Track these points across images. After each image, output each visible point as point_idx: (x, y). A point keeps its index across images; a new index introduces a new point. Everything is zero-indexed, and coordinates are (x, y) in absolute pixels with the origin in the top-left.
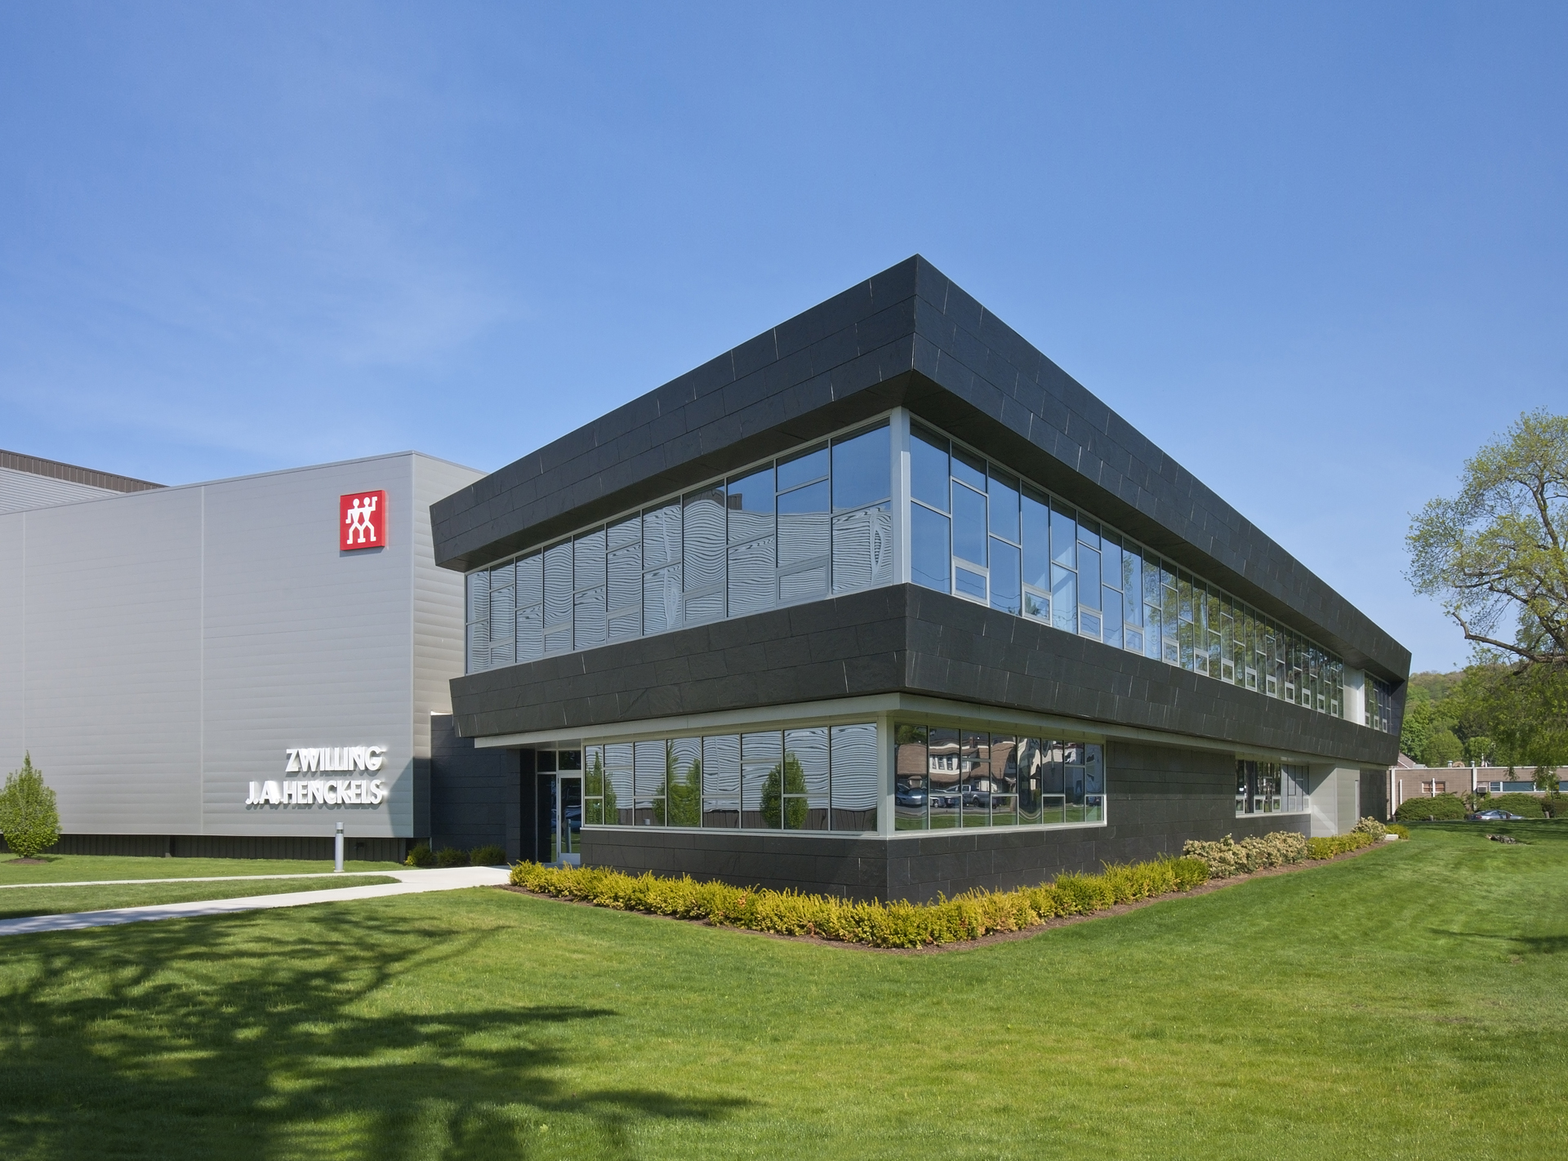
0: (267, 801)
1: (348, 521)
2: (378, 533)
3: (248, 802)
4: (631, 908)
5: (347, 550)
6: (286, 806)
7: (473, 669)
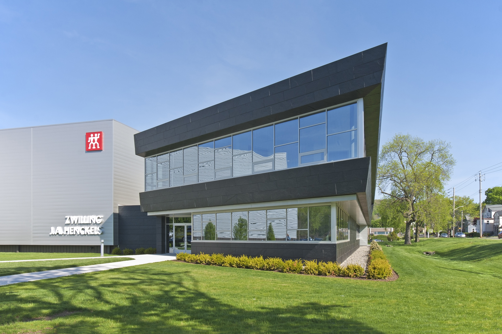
0: (58, 233)
1: (89, 141)
2: (101, 145)
3: (51, 234)
4: (240, 267)
5: (88, 151)
6: (65, 235)
7: (149, 189)
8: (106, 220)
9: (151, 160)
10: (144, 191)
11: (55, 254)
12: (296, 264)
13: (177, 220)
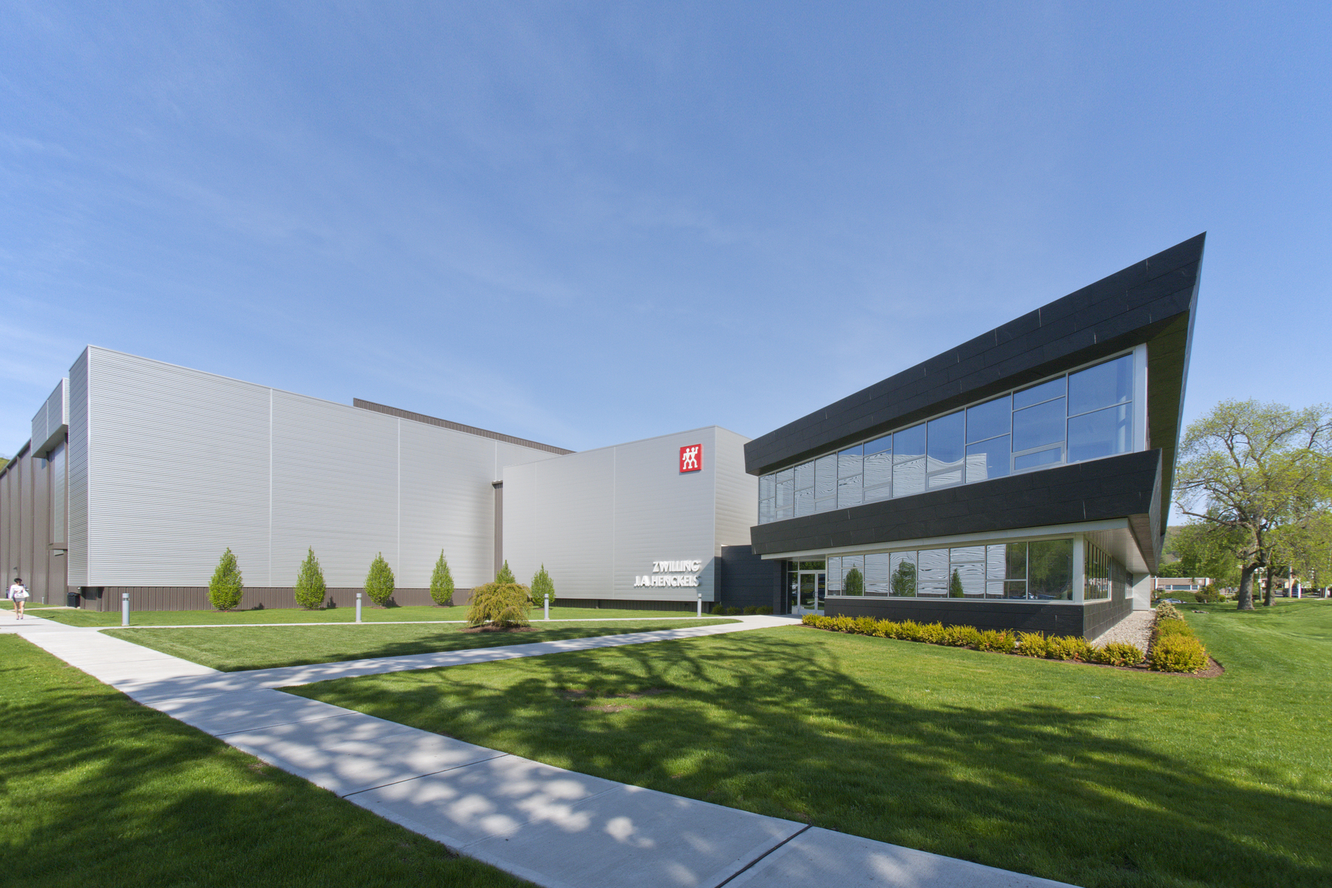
0: (644, 585)
1: (684, 459)
2: (699, 463)
3: (635, 585)
4: (902, 639)
5: (682, 472)
6: (652, 587)
7: (764, 521)
8: (705, 566)
9: (768, 479)
10: (756, 525)
11: (641, 612)
12: (1002, 637)
13: (804, 566)
